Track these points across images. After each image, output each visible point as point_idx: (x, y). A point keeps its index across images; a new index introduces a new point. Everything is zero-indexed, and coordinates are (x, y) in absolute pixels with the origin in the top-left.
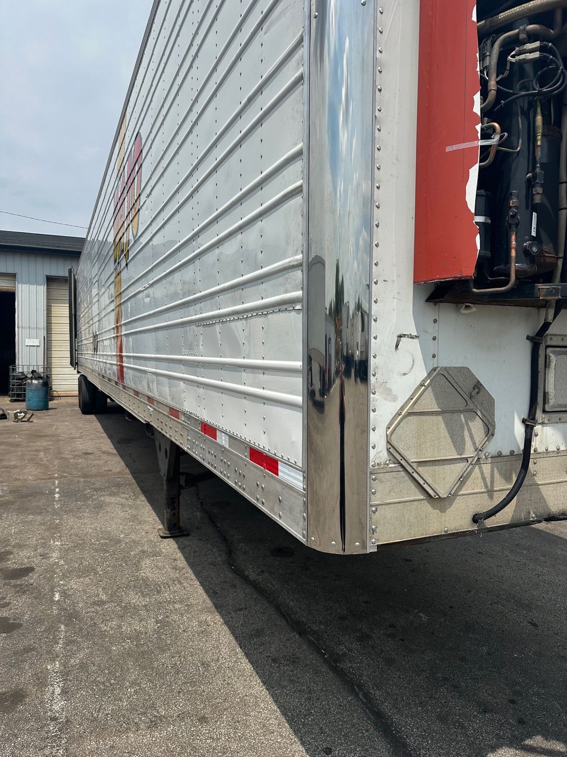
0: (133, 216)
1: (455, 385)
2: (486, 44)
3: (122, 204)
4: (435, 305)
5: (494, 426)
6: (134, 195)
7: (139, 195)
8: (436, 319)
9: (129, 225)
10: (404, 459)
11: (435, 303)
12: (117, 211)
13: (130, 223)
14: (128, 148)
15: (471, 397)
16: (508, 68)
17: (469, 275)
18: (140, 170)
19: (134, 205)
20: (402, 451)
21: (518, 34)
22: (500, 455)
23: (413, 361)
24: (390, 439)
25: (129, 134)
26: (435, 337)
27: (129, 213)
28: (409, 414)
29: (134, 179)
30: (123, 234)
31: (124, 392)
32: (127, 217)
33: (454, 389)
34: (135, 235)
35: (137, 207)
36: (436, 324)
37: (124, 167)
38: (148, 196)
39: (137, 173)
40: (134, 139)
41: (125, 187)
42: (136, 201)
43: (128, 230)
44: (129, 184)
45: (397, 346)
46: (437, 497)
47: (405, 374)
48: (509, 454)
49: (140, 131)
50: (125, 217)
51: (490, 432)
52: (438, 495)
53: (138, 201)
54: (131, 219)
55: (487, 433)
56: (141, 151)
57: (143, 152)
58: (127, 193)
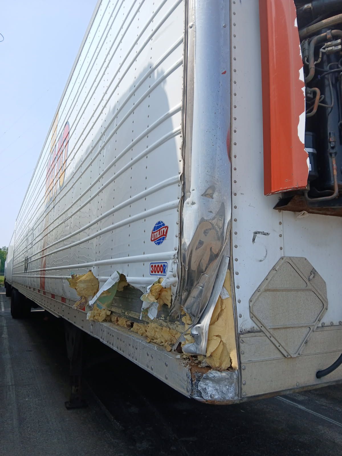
0: (60, 175)
1: (298, 270)
2: (305, 43)
3: (53, 168)
4: (280, 212)
5: (327, 302)
6: (62, 161)
7: (66, 161)
8: (281, 222)
9: (57, 181)
10: (263, 326)
11: (280, 210)
12: (49, 174)
13: (58, 179)
14: (59, 133)
15: (309, 280)
16: (320, 56)
17: (304, 185)
18: (68, 144)
19: (62, 167)
20: (261, 320)
21: (326, 35)
22: (332, 325)
23: (267, 252)
24: (253, 310)
25: (60, 125)
26: (281, 235)
27: (58, 173)
28: (266, 290)
29: (63, 151)
30: (53, 187)
31: (44, 296)
32: (56, 176)
33: (297, 274)
34: (61, 186)
35: (64, 168)
36: (282, 225)
37: (56, 145)
38: (72, 160)
39: (65, 147)
40: (64, 126)
41: (56, 157)
42: (63, 165)
43: (56, 184)
44: (59, 155)
45: (254, 240)
46: (289, 357)
47: (261, 261)
48: (338, 324)
49: (68, 121)
50: (55, 176)
51: (325, 307)
52: (290, 355)
53: (65, 165)
54: (59, 176)
55: (322, 307)
56: (69, 133)
57: (70, 133)
58: (57, 161)
